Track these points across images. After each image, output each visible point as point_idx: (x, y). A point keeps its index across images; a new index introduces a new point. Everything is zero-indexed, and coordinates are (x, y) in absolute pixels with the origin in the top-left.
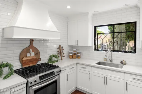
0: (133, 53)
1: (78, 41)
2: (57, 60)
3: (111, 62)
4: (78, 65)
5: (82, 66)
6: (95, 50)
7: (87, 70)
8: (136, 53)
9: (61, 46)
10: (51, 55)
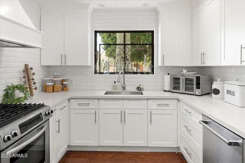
0: (151, 73)
1: (66, 56)
2: (25, 97)
3: (123, 89)
4: (71, 101)
5: (80, 103)
6: (96, 73)
7: (91, 107)
8: (153, 74)
9: (30, 67)
10: (9, 85)
